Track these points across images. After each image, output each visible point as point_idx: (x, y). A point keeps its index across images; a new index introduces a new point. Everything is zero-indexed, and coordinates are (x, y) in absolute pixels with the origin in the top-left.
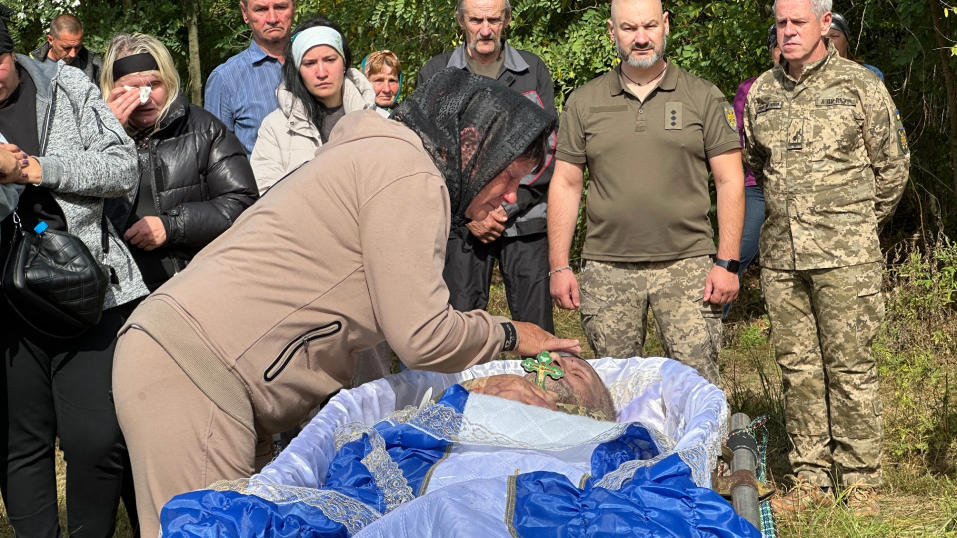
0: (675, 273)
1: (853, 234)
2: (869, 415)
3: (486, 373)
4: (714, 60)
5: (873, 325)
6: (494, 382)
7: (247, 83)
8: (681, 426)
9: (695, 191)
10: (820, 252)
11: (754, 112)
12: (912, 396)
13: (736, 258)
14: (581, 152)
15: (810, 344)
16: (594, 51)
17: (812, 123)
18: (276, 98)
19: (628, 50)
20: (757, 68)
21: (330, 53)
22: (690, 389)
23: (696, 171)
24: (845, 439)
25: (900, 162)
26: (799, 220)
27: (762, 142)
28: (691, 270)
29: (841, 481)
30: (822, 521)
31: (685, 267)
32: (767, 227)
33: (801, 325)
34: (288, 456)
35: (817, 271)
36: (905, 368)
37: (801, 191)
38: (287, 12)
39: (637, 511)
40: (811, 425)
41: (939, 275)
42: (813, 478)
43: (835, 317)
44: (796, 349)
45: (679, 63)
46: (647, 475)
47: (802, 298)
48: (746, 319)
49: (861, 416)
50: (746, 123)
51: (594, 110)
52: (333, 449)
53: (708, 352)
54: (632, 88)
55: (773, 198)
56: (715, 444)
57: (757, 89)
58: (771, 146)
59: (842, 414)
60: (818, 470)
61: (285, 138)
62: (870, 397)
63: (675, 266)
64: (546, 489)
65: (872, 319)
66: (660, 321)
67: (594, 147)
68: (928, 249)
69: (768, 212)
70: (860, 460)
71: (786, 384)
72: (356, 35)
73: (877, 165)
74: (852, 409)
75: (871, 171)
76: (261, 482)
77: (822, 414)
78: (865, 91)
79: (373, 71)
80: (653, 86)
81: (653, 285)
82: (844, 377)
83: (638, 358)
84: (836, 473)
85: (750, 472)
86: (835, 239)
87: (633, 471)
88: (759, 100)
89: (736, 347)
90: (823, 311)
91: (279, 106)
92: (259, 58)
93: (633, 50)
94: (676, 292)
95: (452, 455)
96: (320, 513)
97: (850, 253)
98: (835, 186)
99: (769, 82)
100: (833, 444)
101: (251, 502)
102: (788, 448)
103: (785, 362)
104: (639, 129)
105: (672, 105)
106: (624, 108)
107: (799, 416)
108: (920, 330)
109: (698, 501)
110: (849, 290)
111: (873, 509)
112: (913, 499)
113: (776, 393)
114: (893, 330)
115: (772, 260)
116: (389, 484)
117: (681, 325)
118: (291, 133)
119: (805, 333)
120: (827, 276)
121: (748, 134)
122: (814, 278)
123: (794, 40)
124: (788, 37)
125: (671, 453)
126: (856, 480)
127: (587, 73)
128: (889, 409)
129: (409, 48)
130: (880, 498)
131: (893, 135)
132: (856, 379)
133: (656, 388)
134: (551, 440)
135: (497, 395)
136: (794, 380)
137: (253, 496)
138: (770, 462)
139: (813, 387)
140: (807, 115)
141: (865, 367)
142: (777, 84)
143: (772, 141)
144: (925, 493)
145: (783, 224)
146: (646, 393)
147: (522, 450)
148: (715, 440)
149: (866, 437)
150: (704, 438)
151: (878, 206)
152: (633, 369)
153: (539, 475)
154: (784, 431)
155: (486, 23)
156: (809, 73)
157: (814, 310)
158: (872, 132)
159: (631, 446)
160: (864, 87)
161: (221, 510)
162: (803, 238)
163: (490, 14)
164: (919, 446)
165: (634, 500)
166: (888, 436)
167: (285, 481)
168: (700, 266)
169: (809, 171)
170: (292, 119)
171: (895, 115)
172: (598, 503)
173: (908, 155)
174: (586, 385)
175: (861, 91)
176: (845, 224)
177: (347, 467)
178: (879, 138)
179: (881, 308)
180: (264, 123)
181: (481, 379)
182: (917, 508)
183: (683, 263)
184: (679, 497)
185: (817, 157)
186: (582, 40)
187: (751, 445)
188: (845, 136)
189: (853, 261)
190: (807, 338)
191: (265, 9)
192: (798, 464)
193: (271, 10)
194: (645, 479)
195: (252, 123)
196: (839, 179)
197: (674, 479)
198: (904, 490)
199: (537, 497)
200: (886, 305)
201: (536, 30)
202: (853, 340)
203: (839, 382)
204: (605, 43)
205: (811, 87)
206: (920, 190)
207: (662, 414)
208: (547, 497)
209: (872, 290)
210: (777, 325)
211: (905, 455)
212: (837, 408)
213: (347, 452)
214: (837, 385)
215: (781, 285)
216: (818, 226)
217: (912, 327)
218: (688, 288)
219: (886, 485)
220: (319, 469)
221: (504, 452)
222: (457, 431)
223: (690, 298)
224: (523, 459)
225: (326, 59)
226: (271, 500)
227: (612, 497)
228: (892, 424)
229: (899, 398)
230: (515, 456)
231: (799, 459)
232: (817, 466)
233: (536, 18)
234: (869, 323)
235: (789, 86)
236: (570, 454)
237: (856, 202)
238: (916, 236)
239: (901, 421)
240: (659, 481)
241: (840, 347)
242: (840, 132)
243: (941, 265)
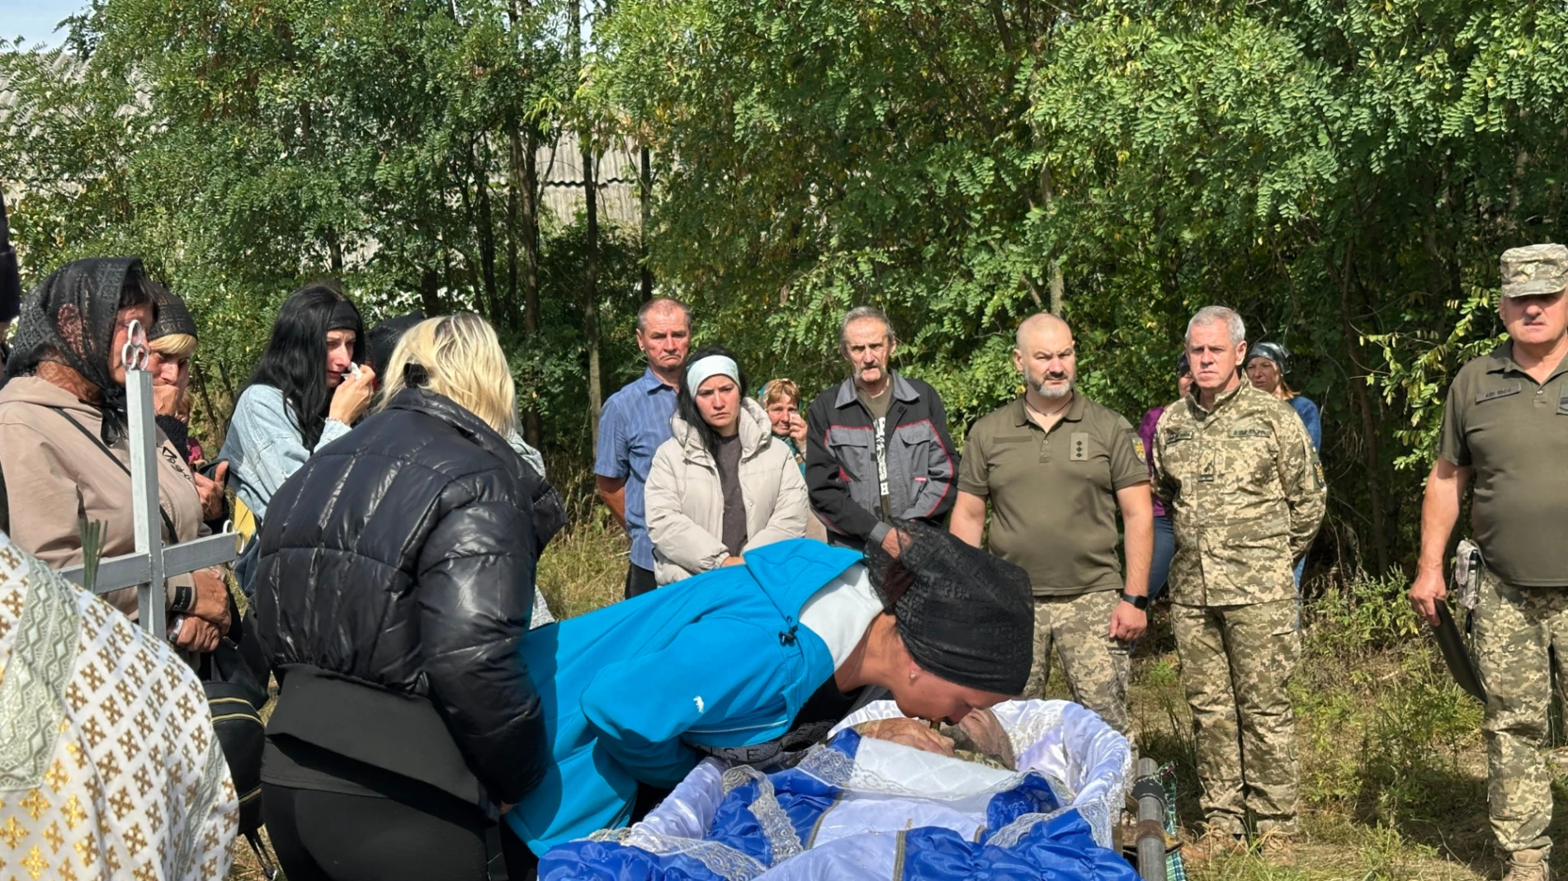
0: (1080, 607)
1: (1268, 569)
2: (1284, 760)
3: (881, 714)
4: (1120, 387)
5: (1289, 665)
6: (887, 726)
7: (642, 412)
8: (1083, 774)
9: (1099, 523)
10: (1232, 587)
11: (1163, 443)
12: (1329, 739)
13: (1144, 594)
14: (983, 484)
15: (1222, 684)
16: (997, 378)
17: (1225, 454)
18: (671, 426)
19: (1041, 380)
20: (1167, 395)
21: (727, 382)
22: (1092, 736)
23: (1101, 503)
24: (1259, 785)
25: (1317, 496)
26: (1210, 554)
27: (1172, 473)
28: (1096, 604)
29: (1255, 829)
30: (1234, 871)
31: (1090, 602)
32: (1177, 561)
33: (1212, 664)
34: (673, 803)
35: (1229, 608)
36: (1322, 709)
37: (1211, 525)
38: (685, 340)
39: (1032, 872)
40: (1224, 769)
41: (1358, 611)
42: (1226, 824)
43: (1249, 656)
44: (1207, 689)
45: (1085, 390)
46: (1045, 831)
47: (1214, 635)
48: (1156, 654)
49: (1276, 760)
50: (1155, 454)
51: (997, 441)
52: (720, 794)
53: (1114, 690)
54: (1037, 418)
55: (1183, 531)
56: (1118, 796)
57: (1167, 419)
58: (1181, 478)
59: (1256, 757)
60: (1231, 816)
61: (679, 467)
62: (1286, 741)
63: (1079, 600)
64: (937, 846)
65: (1287, 659)
66: (1064, 658)
67: (997, 477)
68: (1346, 584)
69: (1178, 546)
70: (1275, 807)
71: (1197, 725)
72: (757, 360)
73: (1292, 498)
74: (1267, 753)
75: (1285, 505)
76: (643, 831)
77: (1234, 758)
78: (1280, 422)
79: (772, 400)
80: (1059, 417)
81: (1057, 619)
82: (1257, 718)
83: (1038, 701)
84: (1250, 820)
85: (1157, 823)
86: (1248, 574)
87: (1031, 825)
88: (1169, 431)
89: (1144, 683)
90: (1235, 649)
91: (673, 435)
92: (654, 386)
93: (1047, 378)
94: (1082, 627)
95: (843, 802)
96: (703, 865)
97: (1264, 589)
98: (1248, 520)
99: (1179, 411)
100: (1247, 790)
101: (630, 855)
102: (1199, 792)
103: (1195, 702)
104: (1044, 460)
105: (1079, 436)
106: (1027, 439)
107: (1210, 759)
108: (1338, 669)
109: (1098, 862)
110: (1263, 628)
111: (1289, 859)
112: (1332, 848)
113: (1186, 734)
114: (1310, 669)
115: (1183, 596)
116: (777, 833)
117: (1086, 662)
118: (687, 462)
119: (1217, 672)
120: (1240, 613)
121: (1158, 465)
122: (1227, 614)
123: (1210, 368)
124: (1204, 365)
125: (1071, 808)
126: (1271, 828)
127: (991, 402)
128: (1305, 752)
129: (810, 375)
130: (1296, 846)
131: (1309, 468)
132: (1270, 720)
133: (1057, 731)
134: (945, 788)
135: (890, 739)
136: (1206, 721)
137: (633, 848)
138: (1181, 806)
139: (1225, 728)
140: (1219, 445)
141: (1280, 709)
142: (1188, 414)
143: (1182, 472)
144: (1344, 842)
145: (1194, 558)
146: (1047, 738)
147: (915, 798)
148: (1119, 790)
149: (1281, 783)
150: (1105, 790)
151: (1293, 541)
152: (1033, 712)
153: (930, 830)
154: (1195, 773)
155: (868, 350)
156: (1221, 403)
157: (1227, 647)
158: (1287, 464)
159: (1029, 796)
160: (1278, 419)
161: (599, 862)
162: (1215, 573)
163: (872, 341)
164: (1338, 792)
165: (1029, 859)
166: (1305, 781)
167: (668, 831)
168: (1106, 601)
169: (1221, 503)
170: (688, 448)
171: (1310, 447)
172: (992, 863)
173: (1325, 489)
174: (983, 728)
175: (1275, 423)
176: (1258, 559)
177: (734, 814)
178: (1294, 471)
179: (1297, 647)
180: (658, 452)
181: (874, 723)
182: (1335, 858)
183: (1088, 597)
184: (1078, 857)
185: (1229, 489)
186: (985, 367)
187: (1158, 792)
188: (1258, 468)
189: (1267, 597)
190: (1220, 677)
191: (662, 336)
192: (1209, 810)
193: (669, 337)
194: (1042, 836)
195: (646, 452)
196: (1252, 513)
197: (1073, 837)
198: (1322, 838)
199: (928, 855)
200: (1303, 643)
201: (939, 356)
202: (1268, 680)
203: (1252, 724)
204: (1008, 369)
205: (1224, 417)
206: (1338, 524)
207: (1063, 760)
208: (937, 855)
209: (1287, 629)
210: (1188, 663)
211: (1323, 801)
212: (1251, 751)
213: (735, 798)
214: (1250, 727)
215: (1191, 622)
216: (1230, 560)
217: (1330, 665)
218: (1093, 623)
219: (1303, 833)
220: (704, 815)
221: (898, 801)
222: (848, 777)
223: (1096, 633)
224: (916, 809)
225: (724, 389)
226: (653, 850)
227: (1007, 856)
228: (1309, 769)
229: (1316, 741)
230: (907, 805)
231: (1211, 805)
232: (1229, 812)
233: (940, 344)
234: (1284, 663)
235: (1200, 416)
236: (964, 805)
237: (1271, 537)
238: (1334, 569)
239: (1319, 765)
240: (1057, 838)
241: (1253, 687)
242: (1254, 463)
243: (1360, 601)
